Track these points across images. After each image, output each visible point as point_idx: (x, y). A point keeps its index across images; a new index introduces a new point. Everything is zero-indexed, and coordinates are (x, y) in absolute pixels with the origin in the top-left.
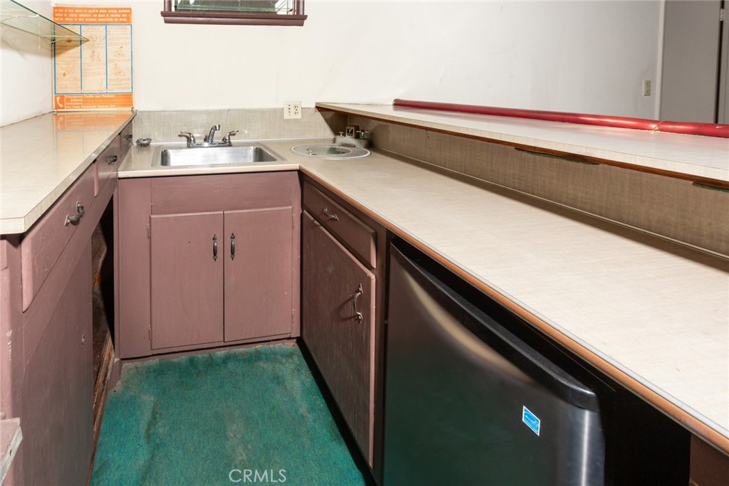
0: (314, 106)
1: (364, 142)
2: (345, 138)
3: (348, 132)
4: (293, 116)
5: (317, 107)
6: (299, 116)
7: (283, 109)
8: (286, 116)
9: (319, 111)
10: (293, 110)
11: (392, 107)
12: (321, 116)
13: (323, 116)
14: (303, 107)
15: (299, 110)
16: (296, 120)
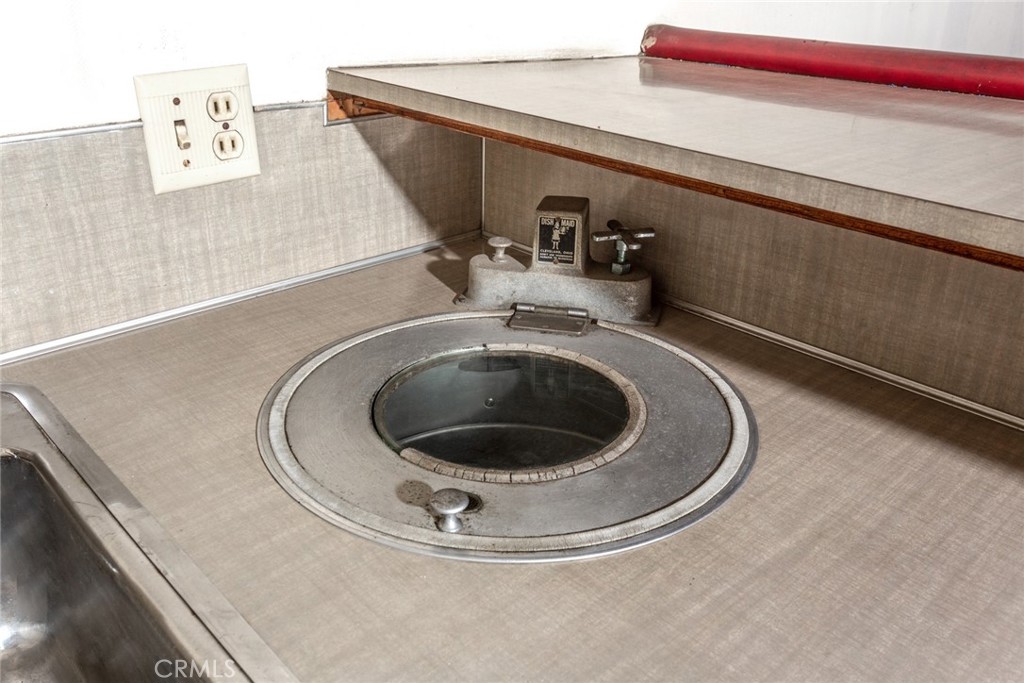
0: (316, 90)
1: (635, 291)
2: (529, 275)
3: (545, 241)
4: (208, 169)
5: (337, 97)
6: (245, 163)
7: (138, 126)
8: (167, 173)
9: (353, 117)
10: (203, 130)
11: (635, 65)
12: (360, 145)
13: (373, 142)
14: (258, 102)
15: (244, 124)
16: (230, 190)
